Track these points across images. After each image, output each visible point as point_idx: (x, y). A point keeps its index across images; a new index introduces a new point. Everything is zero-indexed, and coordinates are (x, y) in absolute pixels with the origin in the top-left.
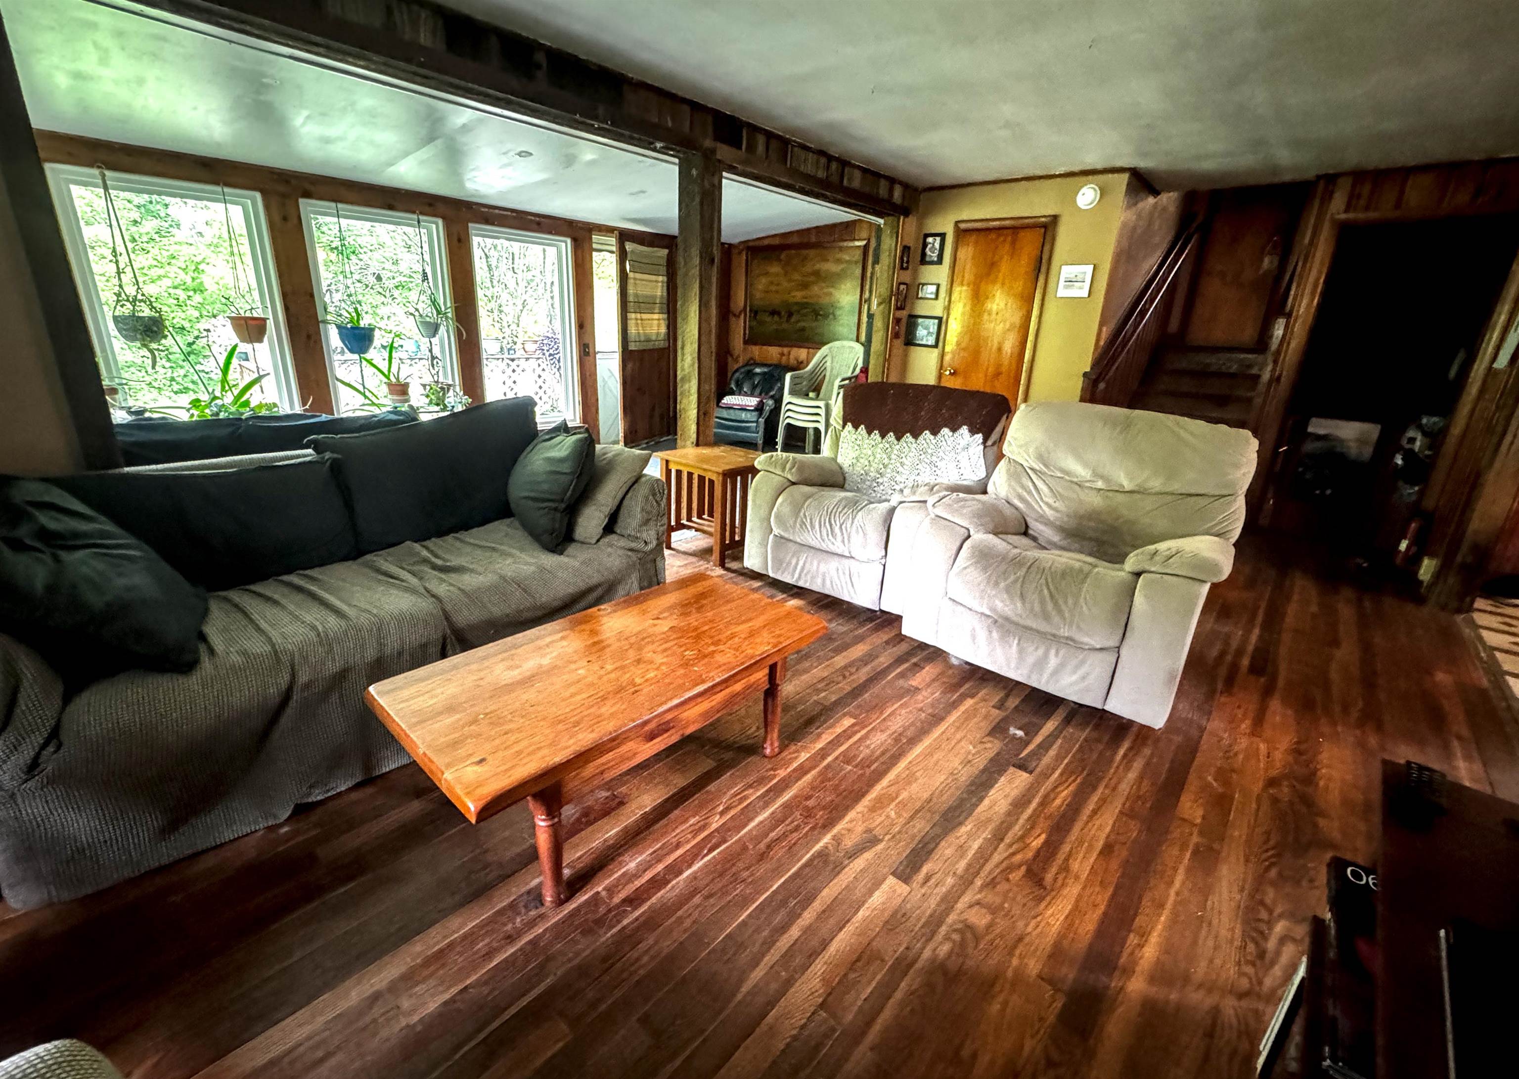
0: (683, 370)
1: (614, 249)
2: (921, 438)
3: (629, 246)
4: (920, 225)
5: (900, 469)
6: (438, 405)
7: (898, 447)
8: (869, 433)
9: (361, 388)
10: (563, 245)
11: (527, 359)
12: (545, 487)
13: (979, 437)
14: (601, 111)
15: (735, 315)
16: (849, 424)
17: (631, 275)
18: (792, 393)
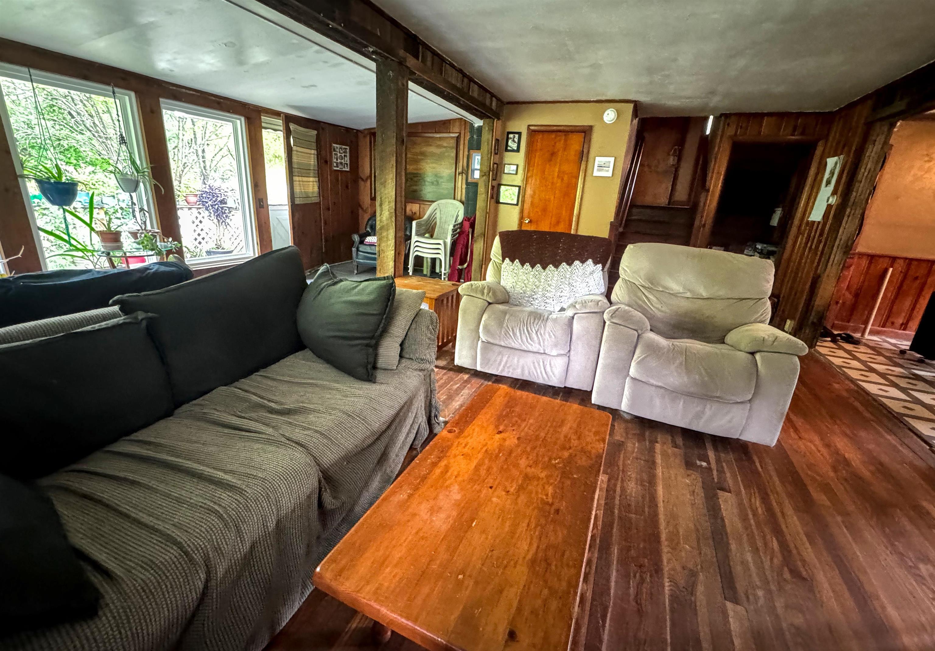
0: (381, 221)
1: (281, 128)
2: (560, 267)
3: (292, 126)
4: (504, 126)
5: (549, 289)
6: (152, 250)
7: (544, 274)
8: (523, 264)
9: (66, 237)
10: (238, 122)
11: (190, 209)
12: (354, 327)
13: (600, 266)
14: (337, 14)
15: (362, 180)
16: (507, 259)
17: (294, 148)
18: (417, 234)
